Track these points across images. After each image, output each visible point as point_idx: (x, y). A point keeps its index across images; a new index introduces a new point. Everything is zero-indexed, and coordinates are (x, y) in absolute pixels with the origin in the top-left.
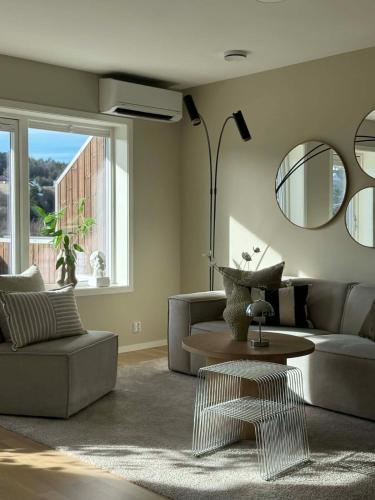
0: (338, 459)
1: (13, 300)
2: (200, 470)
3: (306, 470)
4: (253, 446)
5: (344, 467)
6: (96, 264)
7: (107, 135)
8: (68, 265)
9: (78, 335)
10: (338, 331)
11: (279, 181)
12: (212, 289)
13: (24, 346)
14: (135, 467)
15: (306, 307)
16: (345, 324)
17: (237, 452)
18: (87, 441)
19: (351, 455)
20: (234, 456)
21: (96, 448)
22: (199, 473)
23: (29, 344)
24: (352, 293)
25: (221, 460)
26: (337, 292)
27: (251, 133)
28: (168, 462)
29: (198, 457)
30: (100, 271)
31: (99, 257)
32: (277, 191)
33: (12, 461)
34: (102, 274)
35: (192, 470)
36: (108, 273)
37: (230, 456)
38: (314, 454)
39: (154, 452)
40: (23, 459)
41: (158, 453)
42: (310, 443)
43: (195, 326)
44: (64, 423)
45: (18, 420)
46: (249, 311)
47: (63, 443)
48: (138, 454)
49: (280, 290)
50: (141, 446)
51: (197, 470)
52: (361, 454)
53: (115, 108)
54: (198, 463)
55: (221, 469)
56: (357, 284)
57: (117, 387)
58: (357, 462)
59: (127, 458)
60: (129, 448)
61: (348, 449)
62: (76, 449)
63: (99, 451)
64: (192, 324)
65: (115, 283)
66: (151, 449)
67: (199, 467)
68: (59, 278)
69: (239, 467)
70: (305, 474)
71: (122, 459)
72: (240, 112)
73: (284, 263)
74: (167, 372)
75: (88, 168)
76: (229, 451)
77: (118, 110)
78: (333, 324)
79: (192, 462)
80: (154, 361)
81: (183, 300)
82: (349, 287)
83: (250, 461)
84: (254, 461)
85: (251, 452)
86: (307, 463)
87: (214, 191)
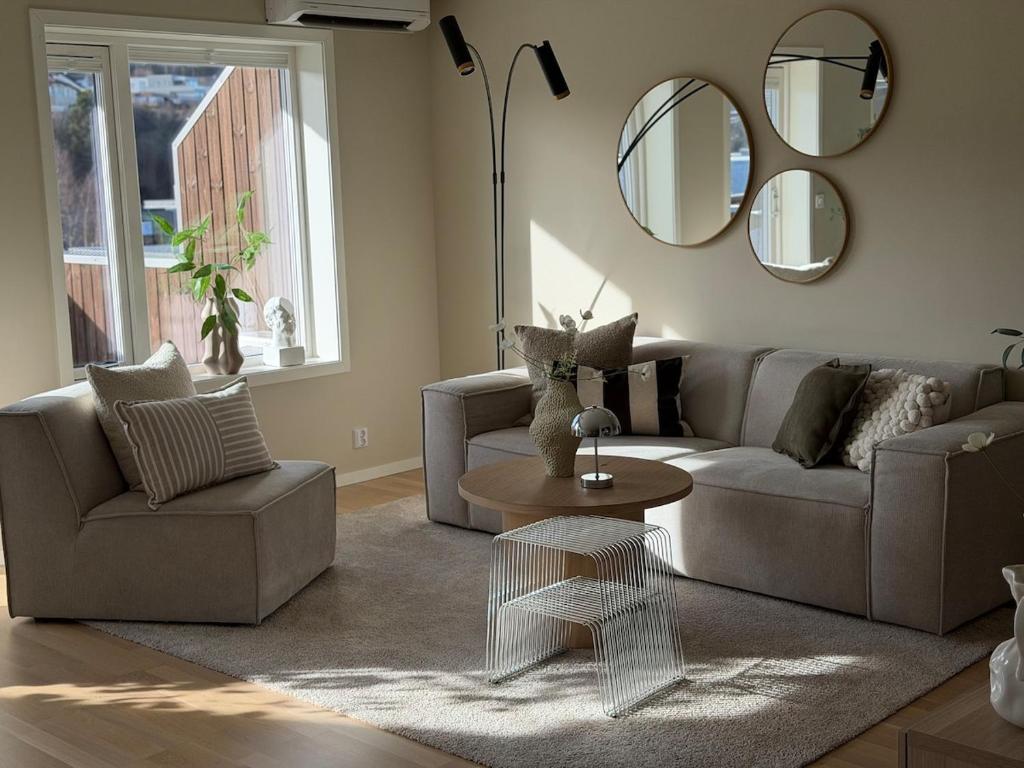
0: (733, 673)
1: (142, 417)
2: (502, 705)
3: (679, 695)
4: (590, 658)
5: (742, 688)
6: (276, 321)
7: (282, 62)
8: (223, 327)
9: (262, 472)
10: (736, 442)
11: (625, 147)
12: (501, 366)
13: (168, 501)
14: (391, 706)
15: (678, 399)
16: (749, 426)
17: (561, 669)
18: (298, 664)
19: (756, 666)
20: (559, 677)
21: (317, 675)
22: (501, 710)
23: (178, 496)
24: (762, 370)
25: (535, 684)
26: (735, 368)
27: (568, 85)
28: (446, 694)
29: (497, 683)
30: (284, 335)
31: (281, 308)
32: (620, 167)
33: (174, 705)
34: (288, 340)
35: (488, 705)
36: (300, 338)
37: (550, 679)
38: (692, 667)
39: (420, 678)
40: (194, 700)
41: (426, 678)
42: (685, 647)
43: (475, 440)
44: (254, 632)
45: (170, 630)
46: (576, 426)
47: (259, 670)
48: (392, 681)
49: (630, 368)
50: (396, 668)
51: (495, 705)
52: (772, 662)
53: (299, 14)
54: (498, 693)
55: (535, 700)
56: (770, 351)
57: (338, 561)
58: (765, 677)
59: (375, 691)
60: (376, 672)
61: (751, 655)
62: (283, 678)
63: (324, 680)
64: (469, 437)
65: (314, 355)
66: (415, 673)
67: (499, 699)
68: (208, 354)
69: (566, 696)
70: (677, 702)
71: (366, 691)
72: (546, 43)
73: (636, 315)
74: (424, 526)
75: (239, 115)
76: (550, 670)
77: (304, 18)
78: (728, 428)
79: (486, 692)
80: (399, 501)
81: (450, 393)
82: (756, 357)
83: (584, 684)
84: (591, 684)
85: (585, 668)
86: (681, 684)
87: (499, 178)
